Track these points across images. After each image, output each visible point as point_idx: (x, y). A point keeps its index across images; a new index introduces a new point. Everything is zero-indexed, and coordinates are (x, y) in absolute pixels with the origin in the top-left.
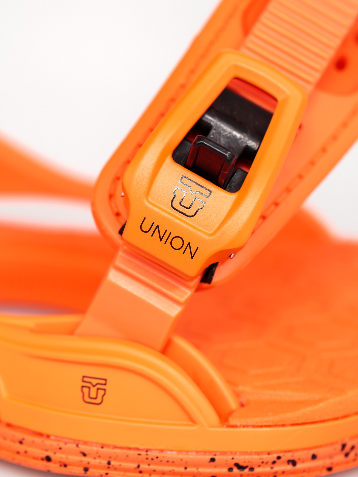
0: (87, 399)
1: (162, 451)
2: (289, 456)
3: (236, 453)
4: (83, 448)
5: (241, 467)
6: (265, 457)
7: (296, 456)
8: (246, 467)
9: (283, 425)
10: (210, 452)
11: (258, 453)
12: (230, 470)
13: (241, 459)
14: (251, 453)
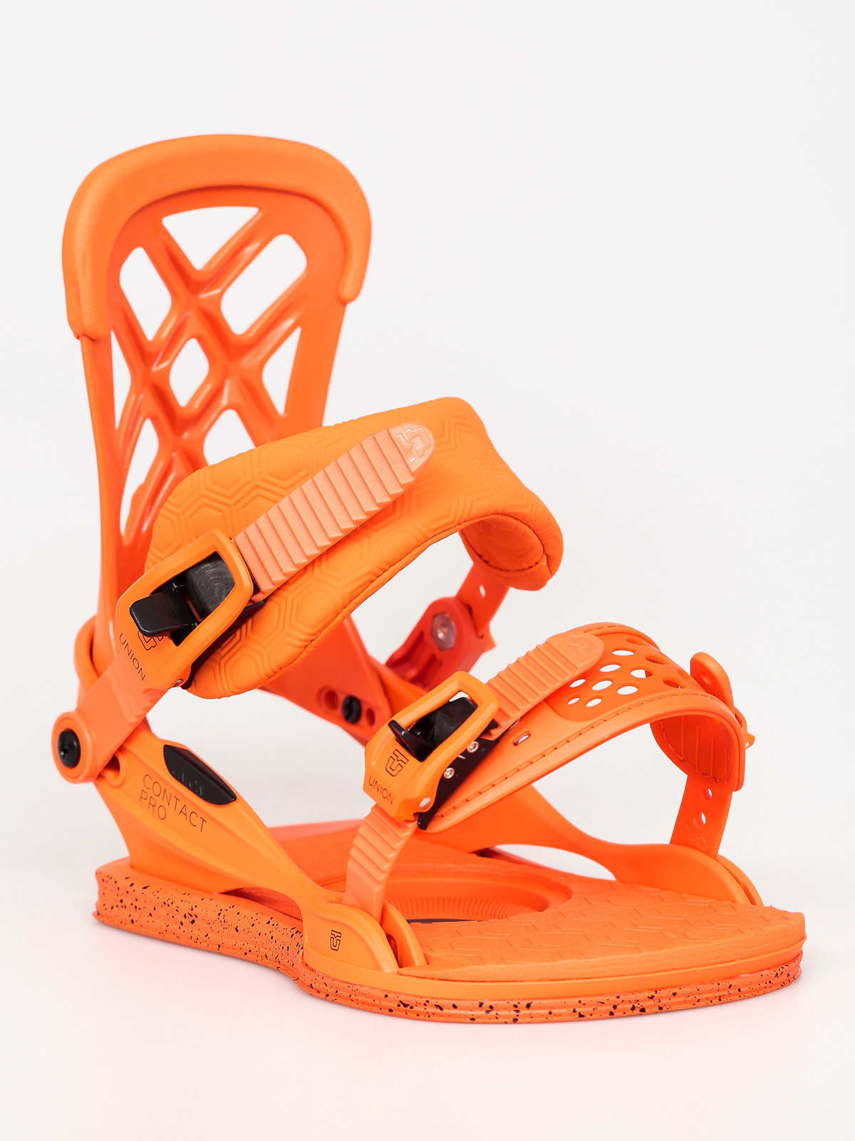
0: (333, 947)
1: (362, 986)
2: (435, 1002)
3: (402, 994)
4: (326, 980)
5: (406, 1006)
6: (419, 1000)
7: (440, 1003)
8: (408, 1005)
9: (433, 979)
10: (384, 991)
11: (415, 996)
12: (399, 1006)
13: (405, 999)
14: (411, 995)
